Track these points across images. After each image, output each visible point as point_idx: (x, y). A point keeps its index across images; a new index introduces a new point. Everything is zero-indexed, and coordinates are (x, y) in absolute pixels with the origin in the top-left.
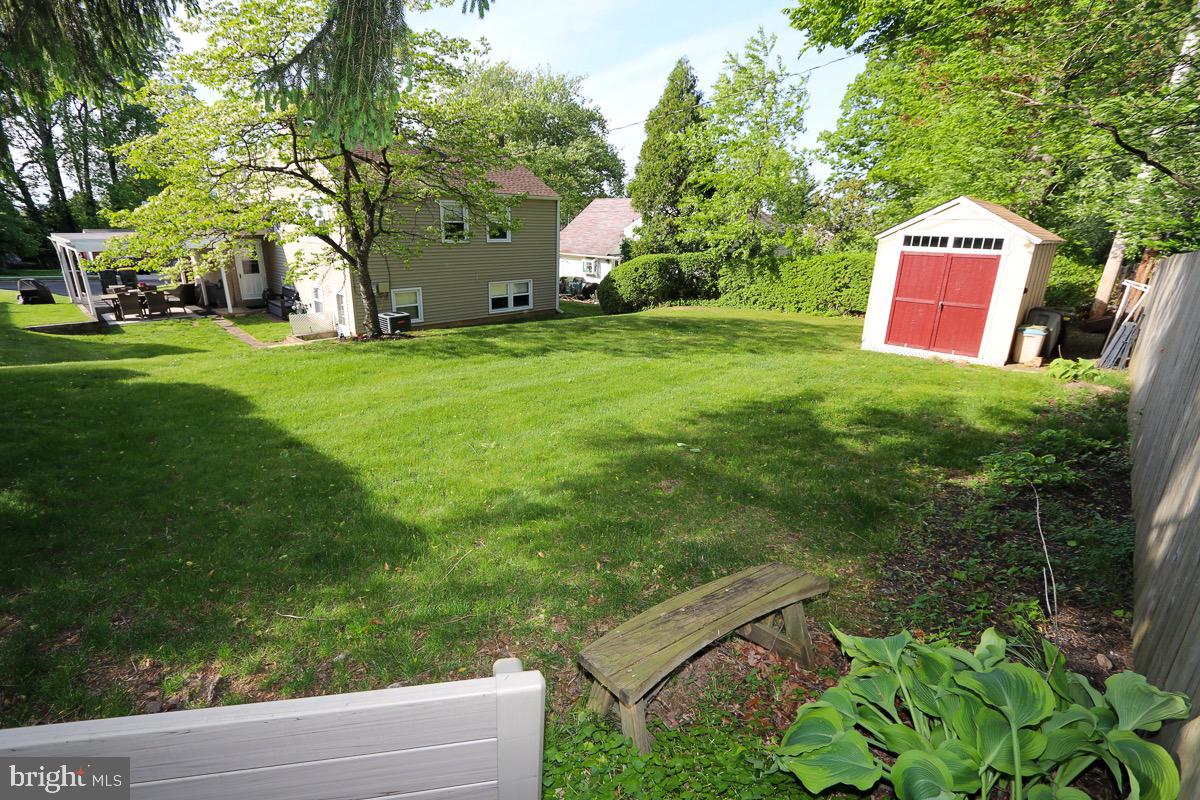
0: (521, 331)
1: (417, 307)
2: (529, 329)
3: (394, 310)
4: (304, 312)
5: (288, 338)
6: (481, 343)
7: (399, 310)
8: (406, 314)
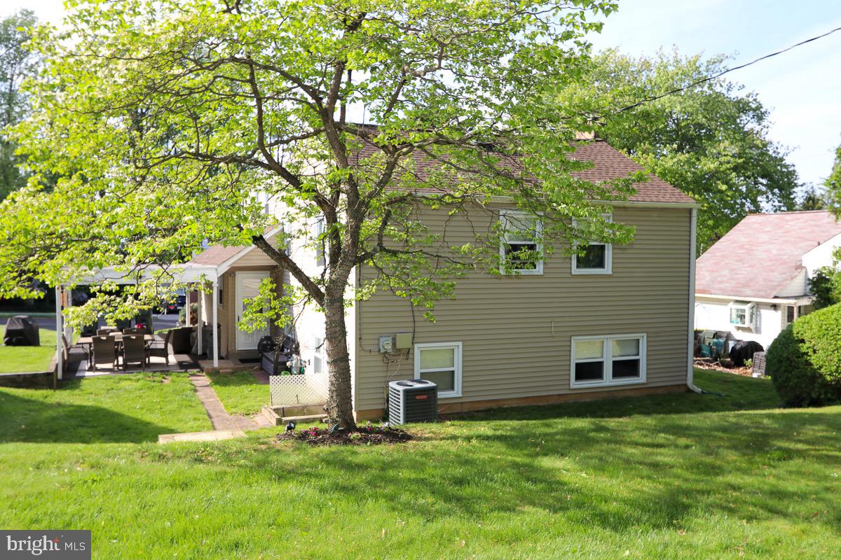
0: (617, 439)
1: (453, 372)
2: (636, 436)
3: (417, 377)
4: (301, 372)
5: (263, 409)
6: (528, 473)
7: (425, 376)
8: (431, 384)
